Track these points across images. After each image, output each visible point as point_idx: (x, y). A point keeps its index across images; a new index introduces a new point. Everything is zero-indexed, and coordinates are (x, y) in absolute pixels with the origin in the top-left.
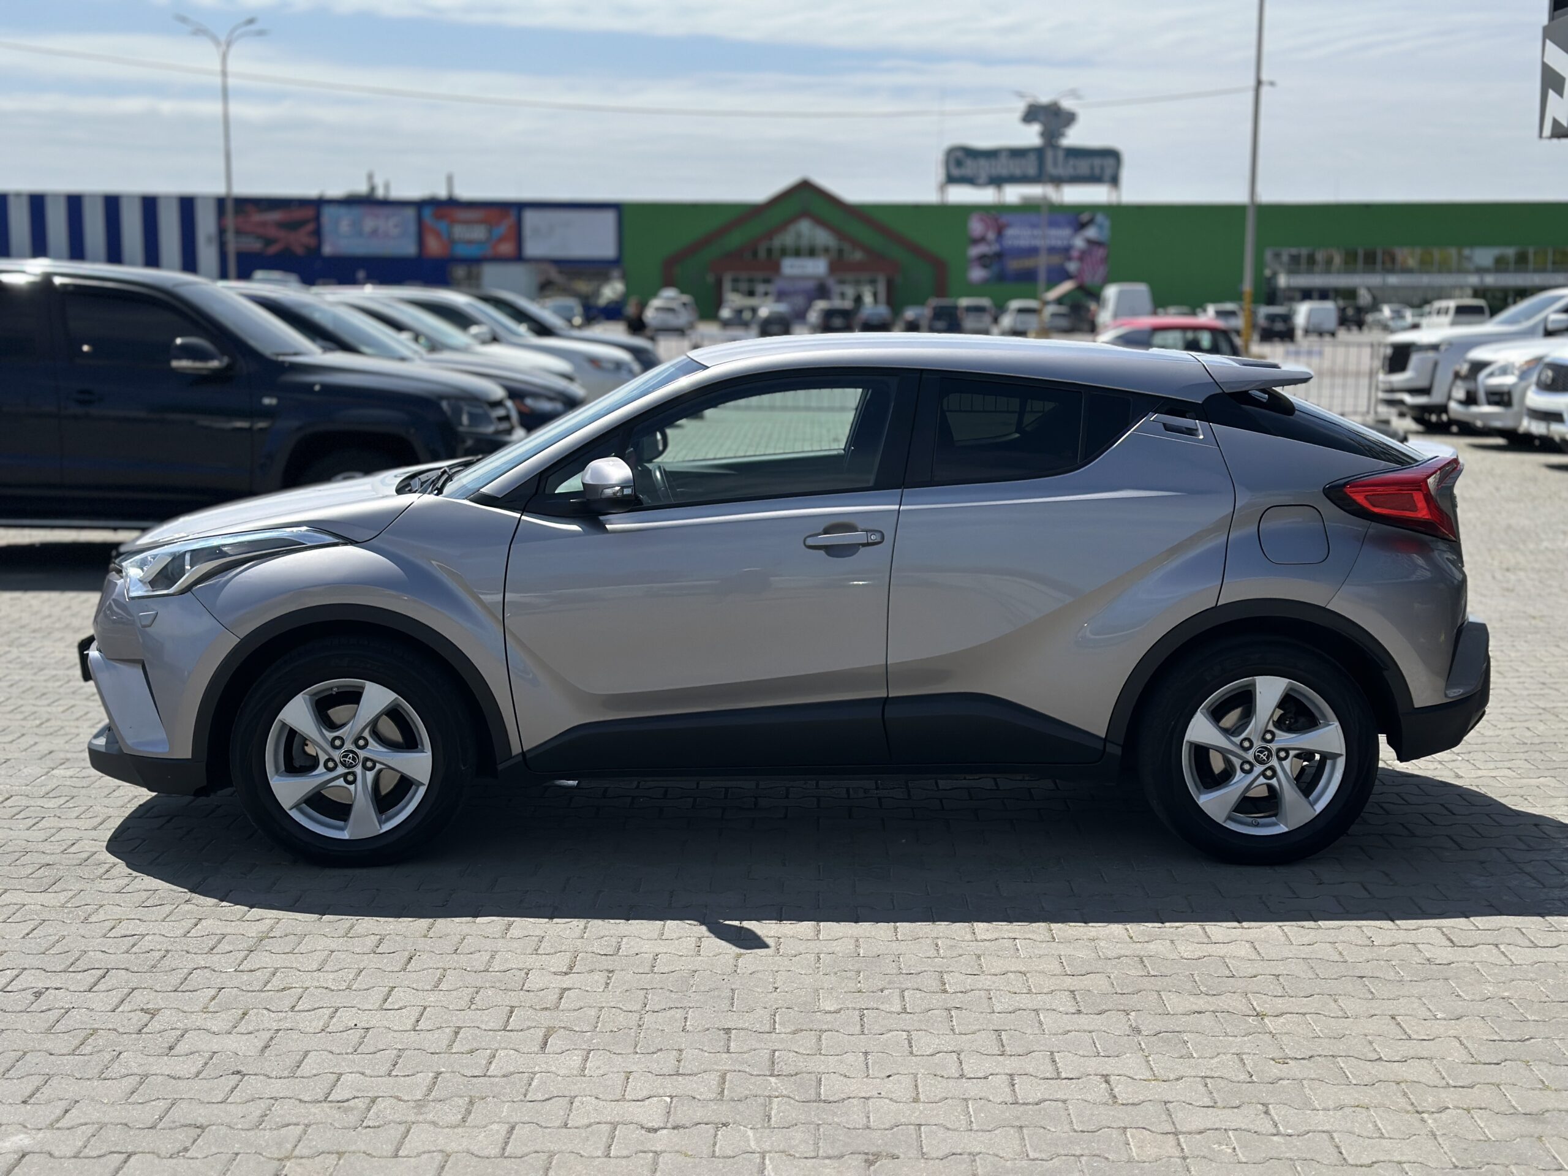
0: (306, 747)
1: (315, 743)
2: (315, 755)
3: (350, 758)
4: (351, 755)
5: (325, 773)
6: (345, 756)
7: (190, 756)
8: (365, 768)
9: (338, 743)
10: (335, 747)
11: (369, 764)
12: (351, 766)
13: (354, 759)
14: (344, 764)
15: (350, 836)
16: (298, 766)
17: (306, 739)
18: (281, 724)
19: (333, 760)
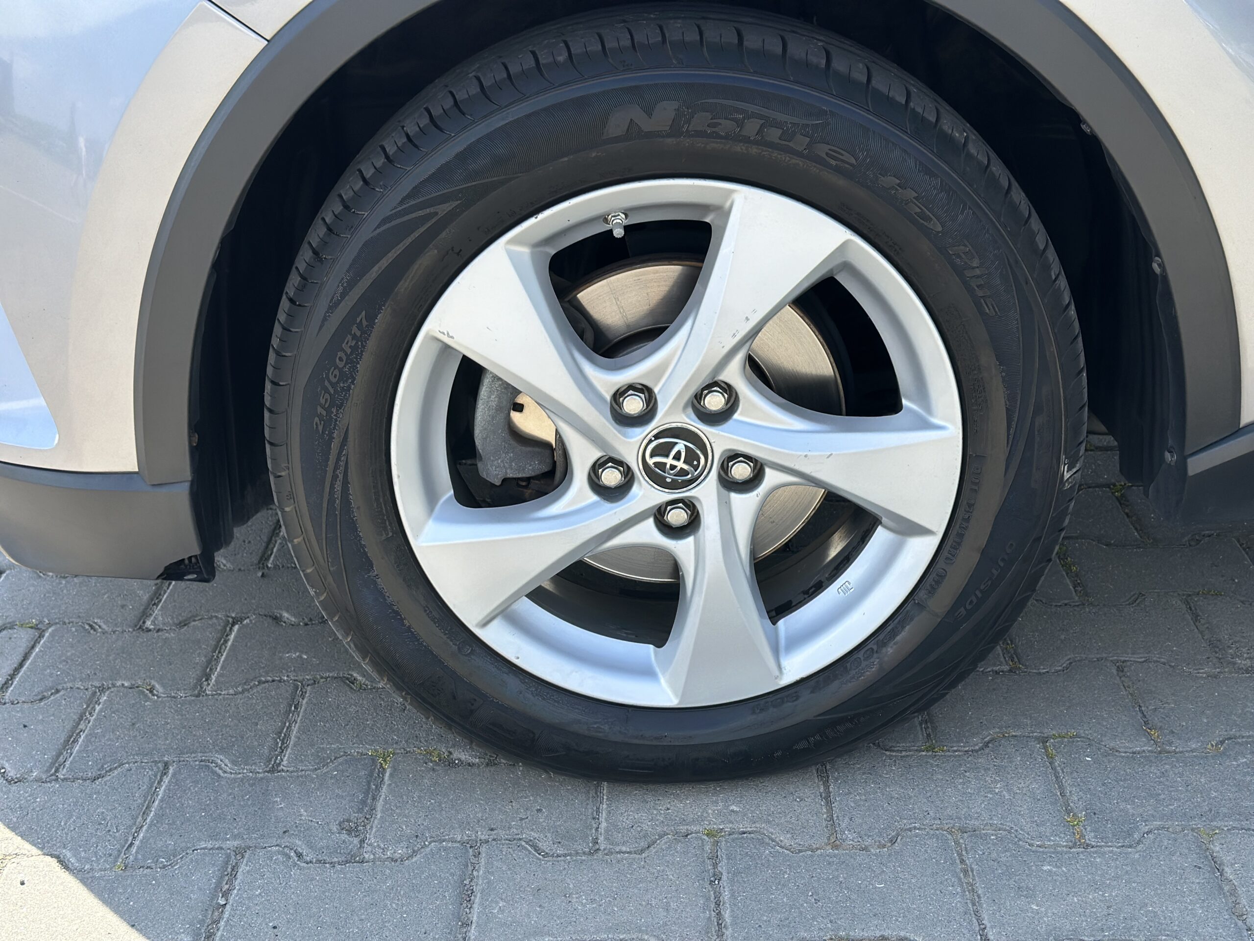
0: (515, 416)
1: (548, 405)
2: (551, 438)
3: (677, 457)
4: (681, 446)
5: (593, 505)
6: (663, 450)
7: (130, 464)
8: (729, 484)
9: (633, 405)
10: (625, 421)
11: (741, 471)
12: (684, 481)
13: (691, 458)
14: (656, 476)
15: (683, 697)
16: (498, 482)
17: (517, 392)
18: (435, 348)
19: (618, 463)
